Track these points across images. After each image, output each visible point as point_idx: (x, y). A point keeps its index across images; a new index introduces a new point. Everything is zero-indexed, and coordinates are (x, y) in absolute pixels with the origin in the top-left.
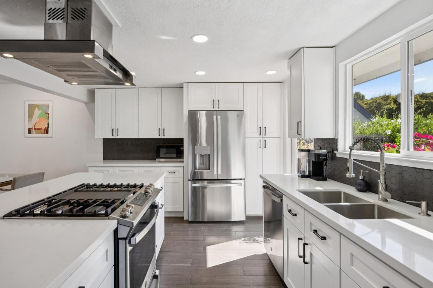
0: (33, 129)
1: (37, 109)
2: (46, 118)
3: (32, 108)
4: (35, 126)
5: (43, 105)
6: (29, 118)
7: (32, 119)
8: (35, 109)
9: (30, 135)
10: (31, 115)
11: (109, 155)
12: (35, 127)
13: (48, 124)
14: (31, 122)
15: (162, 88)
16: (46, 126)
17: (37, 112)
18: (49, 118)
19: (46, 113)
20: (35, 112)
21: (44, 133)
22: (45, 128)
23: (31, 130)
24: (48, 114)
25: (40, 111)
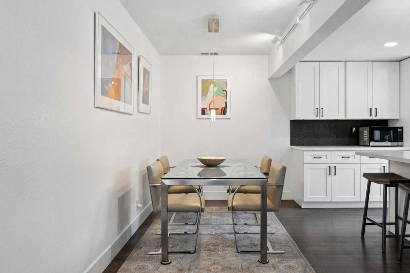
0: (208, 109)
1: (212, 86)
2: (223, 97)
3: (206, 84)
4: (211, 105)
5: (220, 80)
6: (202, 96)
7: (206, 98)
8: (210, 85)
9: (204, 116)
10: (205, 92)
12: (210, 107)
13: (226, 103)
14: (205, 101)
15: (373, 61)
16: (224, 106)
17: (212, 89)
18: (226, 96)
19: (223, 91)
20: (210, 89)
21: (221, 114)
22: (222, 108)
23: (206, 110)
24: (226, 91)
25: (216, 89)
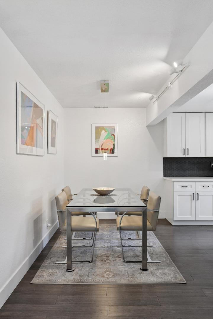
0: (100, 149)
1: (103, 131)
2: (112, 140)
3: (99, 130)
4: (102, 146)
5: (109, 127)
6: (96, 139)
7: (99, 140)
8: (102, 131)
9: (97, 155)
10: (98, 137)
11: (169, 172)
12: (102, 148)
13: (114, 145)
14: (98, 143)
16: (112, 147)
17: (103, 134)
18: (114, 139)
19: (112, 135)
20: (101, 134)
21: (110, 153)
22: (111, 148)
23: (98, 150)
24: (114, 135)
25: (107, 133)
